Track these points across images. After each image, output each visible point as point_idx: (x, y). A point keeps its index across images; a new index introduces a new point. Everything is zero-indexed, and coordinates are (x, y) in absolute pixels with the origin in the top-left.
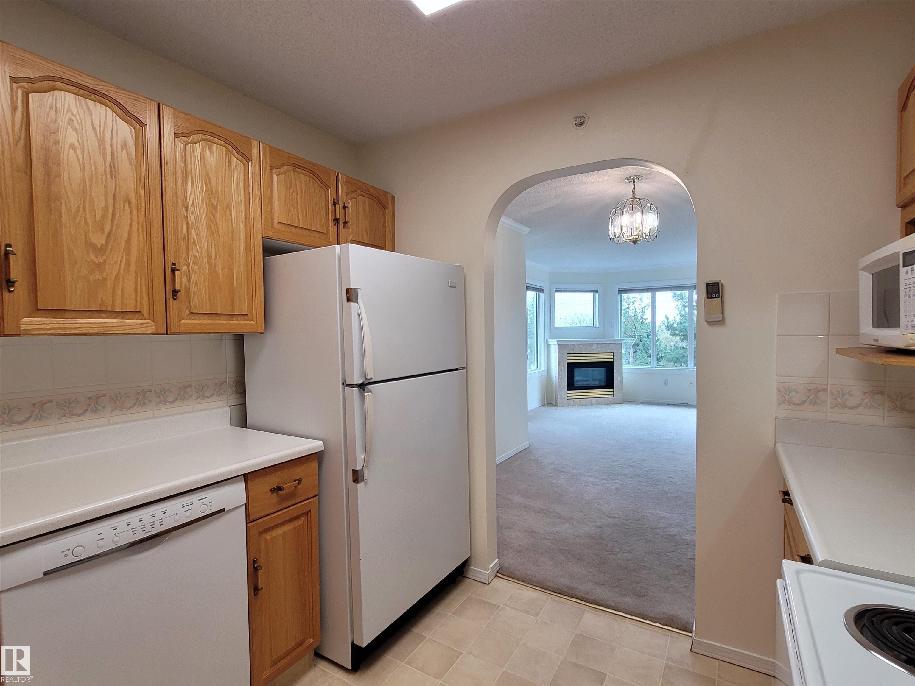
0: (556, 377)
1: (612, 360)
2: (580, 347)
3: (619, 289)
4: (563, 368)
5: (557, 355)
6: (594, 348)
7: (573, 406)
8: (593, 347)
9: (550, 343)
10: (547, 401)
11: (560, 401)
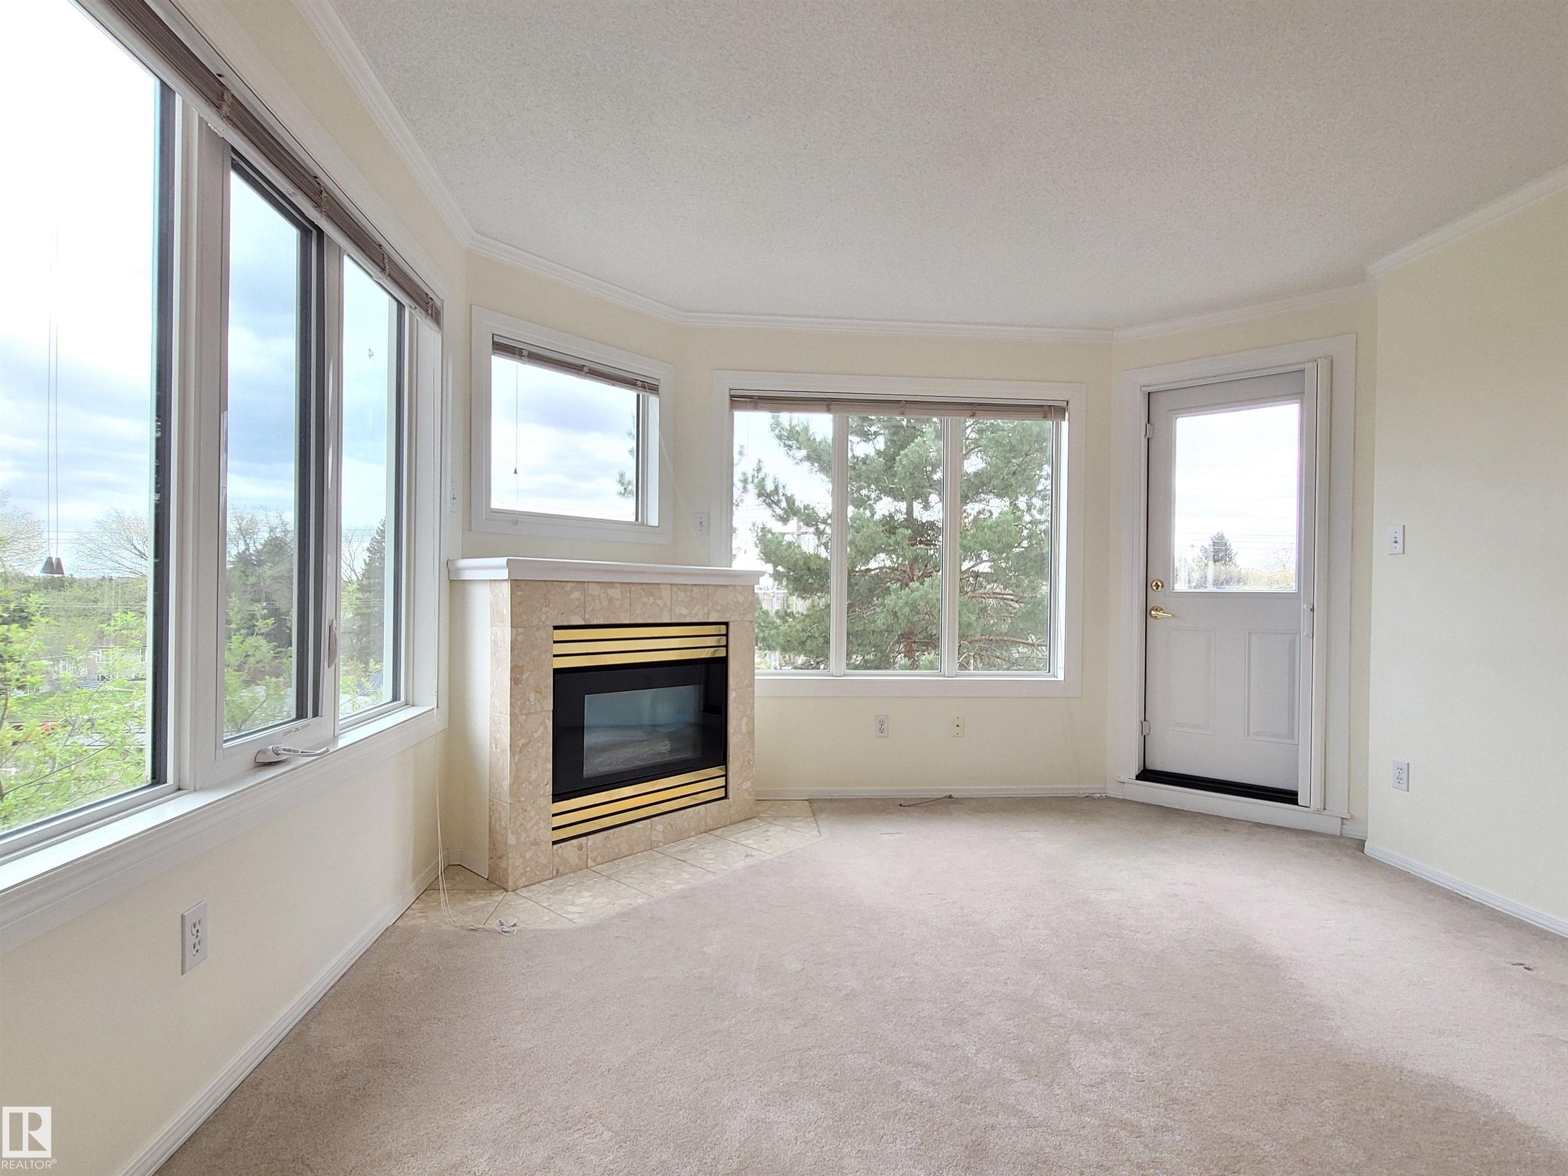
0: (495, 741)
1: (721, 653)
2: (611, 600)
3: (733, 393)
4: (532, 697)
5: (505, 633)
6: (665, 605)
7: (576, 870)
8: (661, 598)
9: (467, 575)
10: (447, 857)
11: (515, 864)
